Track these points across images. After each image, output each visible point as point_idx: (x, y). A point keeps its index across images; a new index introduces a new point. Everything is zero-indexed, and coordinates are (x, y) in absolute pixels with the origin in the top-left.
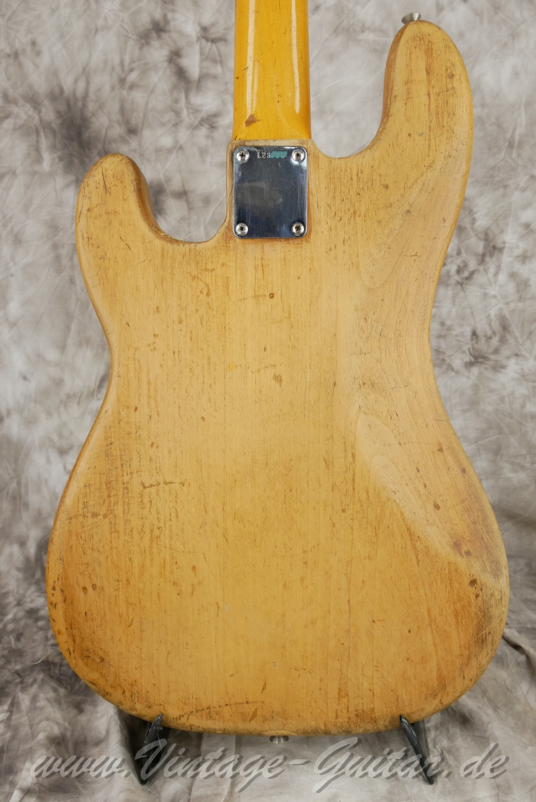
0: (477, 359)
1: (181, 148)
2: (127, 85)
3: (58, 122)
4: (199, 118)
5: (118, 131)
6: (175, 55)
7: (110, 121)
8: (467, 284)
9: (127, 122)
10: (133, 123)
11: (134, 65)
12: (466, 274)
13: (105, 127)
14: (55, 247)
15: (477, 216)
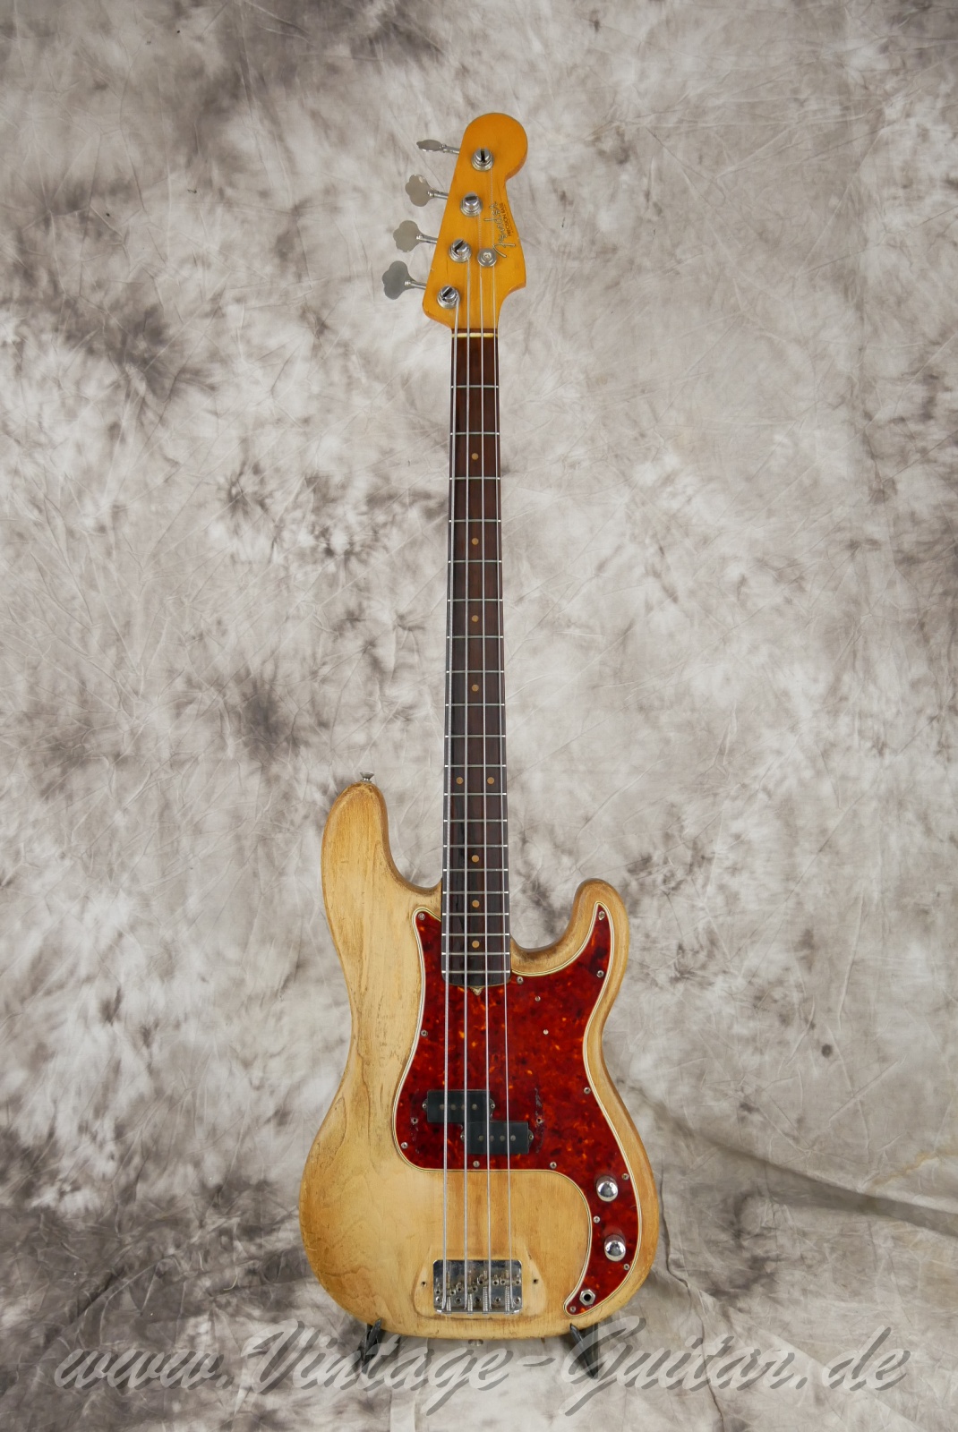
0: (683, 974)
1: (374, 745)
2: (319, 678)
3: (244, 705)
4: (394, 712)
5: (307, 720)
6: (371, 644)
7: (300, 709)
8: (673, 895)
9: (318, 715)
10: (325, 717)
11: (327, 659)
12: (673, 884)
13: (295, 713)
14: (238, 838)
15: (685, 823)
